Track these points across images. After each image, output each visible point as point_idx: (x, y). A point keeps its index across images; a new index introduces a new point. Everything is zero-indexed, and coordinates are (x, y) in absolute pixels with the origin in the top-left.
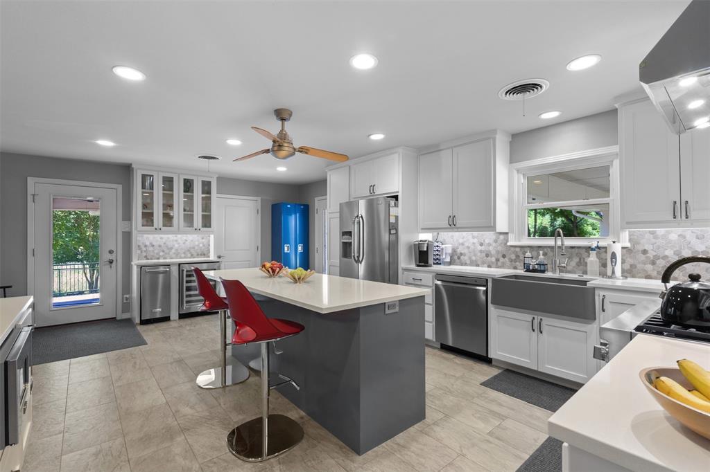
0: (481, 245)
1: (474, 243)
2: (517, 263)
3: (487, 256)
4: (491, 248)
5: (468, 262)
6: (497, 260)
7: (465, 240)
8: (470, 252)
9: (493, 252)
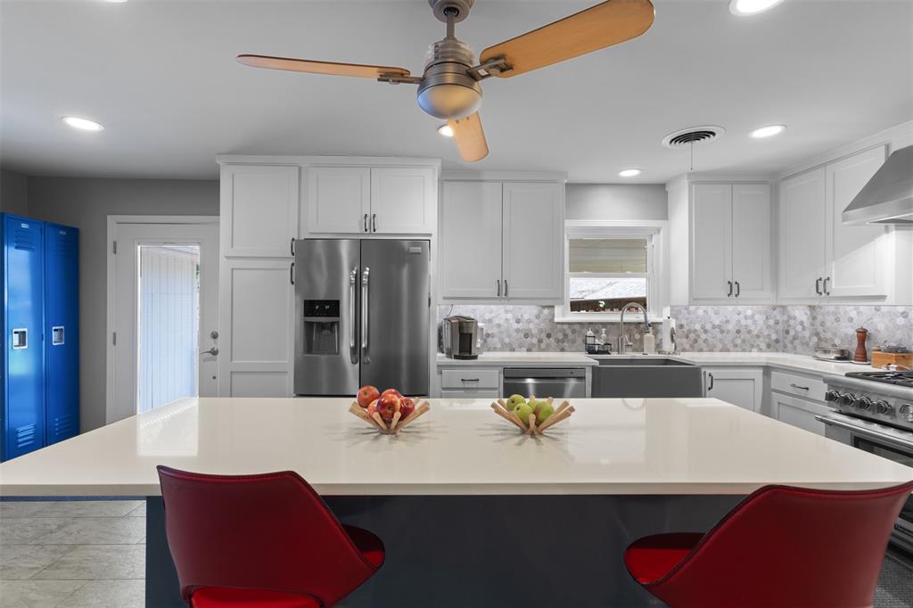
0: (518, 321)
1: (507, 320)
2: (565, 344)
3: (526, 336)
4: (531, 326)
5: (499, 346)
6: (540, 341)
7: (493, 315)
8: (501, 332)
9: (535, 331)
